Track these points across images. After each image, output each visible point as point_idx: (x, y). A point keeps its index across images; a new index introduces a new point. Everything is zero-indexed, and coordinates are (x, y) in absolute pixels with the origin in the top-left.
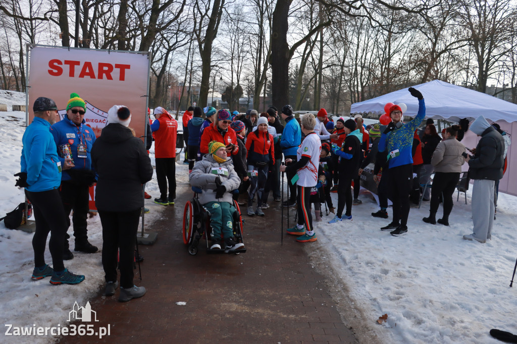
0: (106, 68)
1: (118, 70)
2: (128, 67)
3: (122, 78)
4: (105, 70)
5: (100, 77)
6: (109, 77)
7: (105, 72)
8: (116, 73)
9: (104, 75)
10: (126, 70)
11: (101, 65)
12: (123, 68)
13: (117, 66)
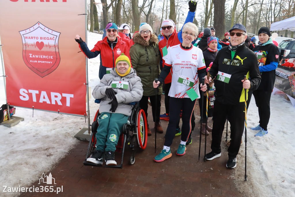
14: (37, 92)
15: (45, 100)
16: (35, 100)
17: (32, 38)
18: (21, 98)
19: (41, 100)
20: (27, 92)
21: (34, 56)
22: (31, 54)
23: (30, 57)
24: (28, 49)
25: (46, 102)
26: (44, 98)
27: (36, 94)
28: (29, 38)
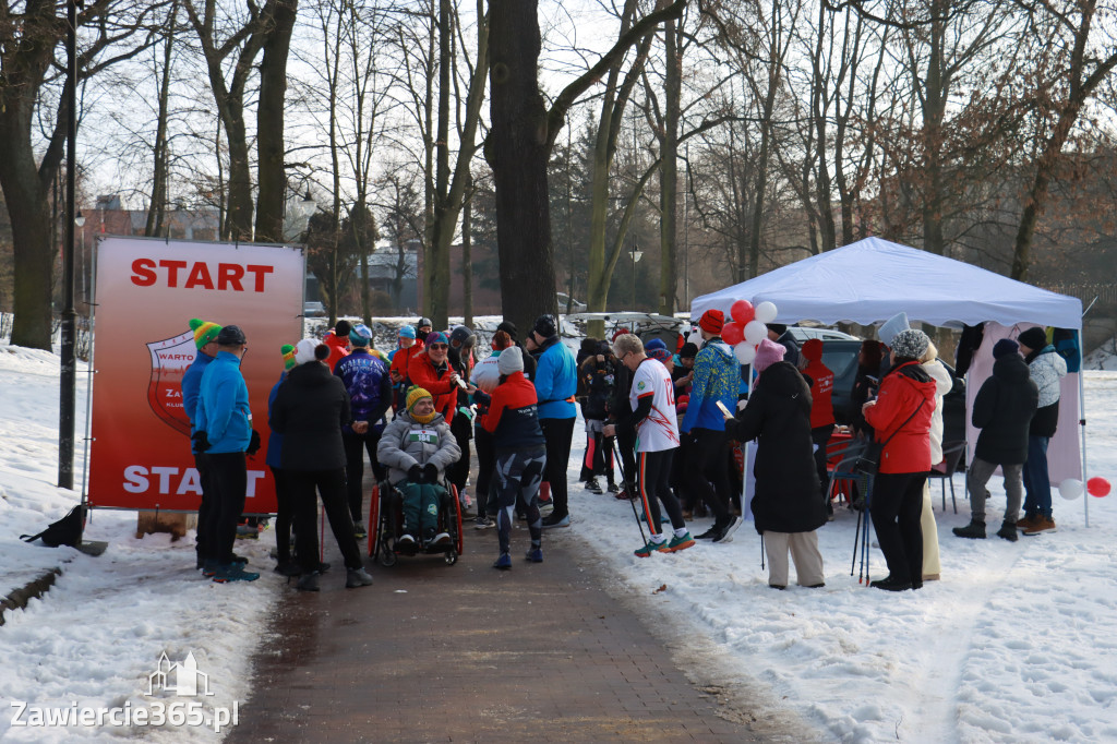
0: (231, 272)
1: (253, 275)
2: (270, 269)
3: (259, 287)
4: (230, 276)
5: (222, 286)
6: (238, 287)
7: (231, 278)
8: (248, 279)
9: (229, 283)
10: (266, 275)
11: (223, 268)
12: (261, 271)
13: (251, 268)
14: (175, 471)
15: (191, 488)
16: (164, 489)
17: (178, 357)
18: (128, 487)
19: (182, 489)
20: (146, 473)
21: (177, 394)
22: (171, 391)
23: (168, 395)
24: (163, 378)
25: (194, 492)
26: (191, 483)
27: (172, 477)
28: (171, 357)
